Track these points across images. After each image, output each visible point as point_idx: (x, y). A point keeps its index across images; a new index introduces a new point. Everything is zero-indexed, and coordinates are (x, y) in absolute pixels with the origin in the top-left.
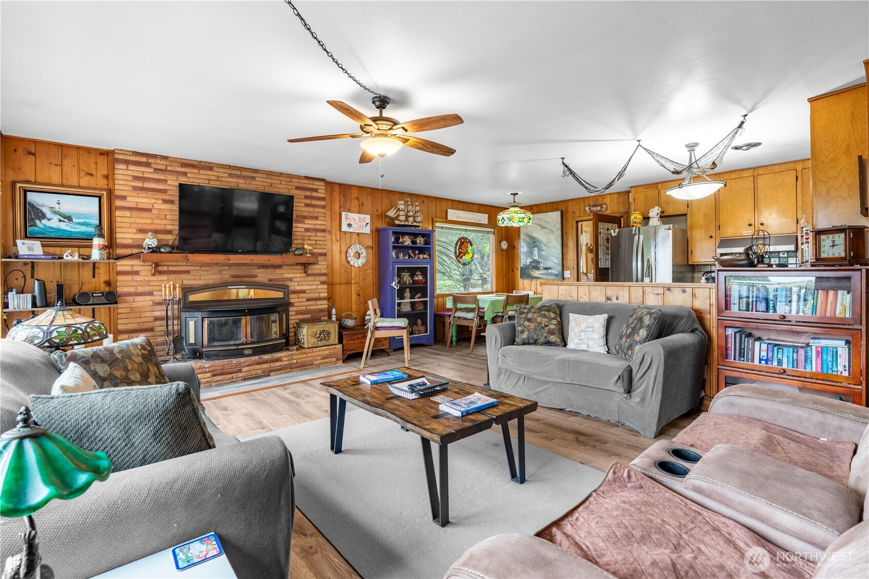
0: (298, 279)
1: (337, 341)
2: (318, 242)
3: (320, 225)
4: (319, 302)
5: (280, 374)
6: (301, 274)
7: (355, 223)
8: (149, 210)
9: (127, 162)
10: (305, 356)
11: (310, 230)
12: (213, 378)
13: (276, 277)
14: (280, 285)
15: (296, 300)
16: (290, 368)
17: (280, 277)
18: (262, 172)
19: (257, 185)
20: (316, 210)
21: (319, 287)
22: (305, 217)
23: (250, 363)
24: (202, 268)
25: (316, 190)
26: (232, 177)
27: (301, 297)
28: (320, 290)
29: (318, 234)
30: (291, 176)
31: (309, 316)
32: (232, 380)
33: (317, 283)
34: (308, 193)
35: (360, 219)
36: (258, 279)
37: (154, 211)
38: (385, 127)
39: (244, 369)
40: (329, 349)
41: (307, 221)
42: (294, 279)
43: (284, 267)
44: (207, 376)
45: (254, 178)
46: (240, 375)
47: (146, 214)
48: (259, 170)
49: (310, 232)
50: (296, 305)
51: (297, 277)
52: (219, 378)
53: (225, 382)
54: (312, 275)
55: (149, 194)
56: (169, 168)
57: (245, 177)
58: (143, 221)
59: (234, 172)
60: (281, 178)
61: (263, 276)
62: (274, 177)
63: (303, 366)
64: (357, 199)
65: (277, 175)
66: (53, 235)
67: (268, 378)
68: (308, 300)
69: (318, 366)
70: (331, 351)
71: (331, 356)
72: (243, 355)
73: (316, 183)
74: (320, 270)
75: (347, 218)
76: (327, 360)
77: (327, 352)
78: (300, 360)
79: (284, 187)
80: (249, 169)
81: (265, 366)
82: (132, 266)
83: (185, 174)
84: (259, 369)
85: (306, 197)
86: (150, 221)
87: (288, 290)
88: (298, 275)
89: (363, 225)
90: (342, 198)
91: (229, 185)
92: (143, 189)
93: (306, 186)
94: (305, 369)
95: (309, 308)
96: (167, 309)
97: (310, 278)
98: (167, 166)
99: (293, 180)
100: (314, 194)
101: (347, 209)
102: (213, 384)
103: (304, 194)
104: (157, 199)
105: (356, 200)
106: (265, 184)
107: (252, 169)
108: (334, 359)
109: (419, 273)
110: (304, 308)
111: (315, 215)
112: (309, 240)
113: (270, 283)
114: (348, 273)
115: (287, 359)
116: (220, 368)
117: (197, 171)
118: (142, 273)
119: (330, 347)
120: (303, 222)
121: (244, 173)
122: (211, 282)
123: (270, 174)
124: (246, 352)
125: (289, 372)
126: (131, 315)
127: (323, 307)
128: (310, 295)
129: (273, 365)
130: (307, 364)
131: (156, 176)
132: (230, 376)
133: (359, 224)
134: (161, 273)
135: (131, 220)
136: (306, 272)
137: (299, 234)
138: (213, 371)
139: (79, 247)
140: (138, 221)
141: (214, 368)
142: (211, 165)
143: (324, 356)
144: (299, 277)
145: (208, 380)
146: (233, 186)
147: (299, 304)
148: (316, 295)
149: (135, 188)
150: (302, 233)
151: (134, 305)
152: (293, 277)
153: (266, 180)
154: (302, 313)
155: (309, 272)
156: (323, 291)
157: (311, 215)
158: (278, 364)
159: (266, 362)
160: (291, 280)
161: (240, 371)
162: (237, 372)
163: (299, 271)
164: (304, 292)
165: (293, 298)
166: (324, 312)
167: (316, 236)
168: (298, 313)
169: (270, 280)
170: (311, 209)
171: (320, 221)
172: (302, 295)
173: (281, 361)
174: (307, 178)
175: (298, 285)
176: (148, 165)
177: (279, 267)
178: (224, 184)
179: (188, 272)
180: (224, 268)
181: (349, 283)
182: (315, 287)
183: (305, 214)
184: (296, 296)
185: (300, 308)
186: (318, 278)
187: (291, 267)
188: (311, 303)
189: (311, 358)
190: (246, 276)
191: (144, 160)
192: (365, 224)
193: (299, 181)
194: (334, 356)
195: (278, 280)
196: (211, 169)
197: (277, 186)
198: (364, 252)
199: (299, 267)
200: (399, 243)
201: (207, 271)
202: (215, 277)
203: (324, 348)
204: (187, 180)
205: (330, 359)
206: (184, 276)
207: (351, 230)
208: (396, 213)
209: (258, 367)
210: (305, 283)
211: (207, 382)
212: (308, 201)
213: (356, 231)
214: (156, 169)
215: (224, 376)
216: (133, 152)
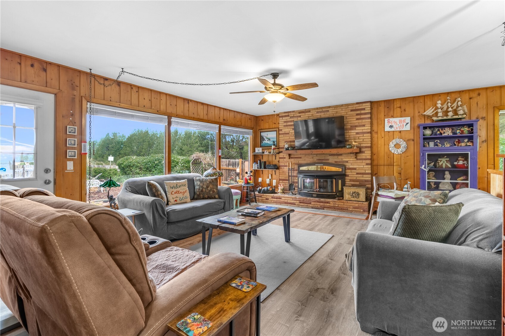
0: (351, 162)
1: (364, 200)
2: (364, 140)
3: (367, 129)
4: (364, 176)
5: (329, 210)
6: (353, 159)
7: (396, 124)
8: (288, 133)
9: (282, 117)
10: (343, 204)
11: (359, 133)
12: (300, 204)
13: (338, 160)
14: (341, 165)
15: (350, 173)
16: (334, 208)
17: (341, 160)
18: (332, 107)
19: (330, 114)
20: (364, 121)
21: (365, 166)
22: (356, 126)
23: (315, 201)
24: (306, 156)
25: (364, 109)
26: (319, 113)
27: (353, 172)
28: (365, 168)
29: (365, 135)
30: (347, 105)
31: (358, 183)
32: (307, 207)
33: (363, 164)
34: (358, 112)
35: (400, 122)
36: (330, 161)
37: (290, 134)
38: (277, 88)
39: (312, 203)
40: (358, 203)
41: (357, 128)
42: (349, 162)
43: (343, 155)
44: (298, 202)
45: (328, 111)
46: (311, 205)
47: (287, 135)
48: (331, 106)
49: (359, 134)
50: (350, 176)
51: (351, 161)
52: (302, 204)
53: (304, 207)
54: (360, 159)
55: (289, 127)
56: (295, 115)
57: (324, 112)
58: (287, 138)
59: (319, 110)
60: (342, 108)
61: (332, 160)
62: (339, 108)
63: (342, 209)
64: (400, 107)
65: (340, 106)
66: (266, 145)
67: (323, 210)
68: (357, 174)
69: (351, 212)
70: (360, 205)
71: (360, 208)
72: (312, 197)
73: (364, 105)
74: (366, 156)
75: (389, 122)
76: (357, 210)
77: (357, 205)
78: (340, 205)
79: (344, 112)
80: (326, 107)
81: (321, 204)
82: (283, 155)
83: (300, 116)
84: (319, 205)
85: (357, 115)
86: (288, 138)
87: (346, 168)
88: (351, 159)
89: (403, 125)
90: (386, 109)
91: (317, 117)
92: (287, 126)
93: (357, 108)
94: (343, 211)
95: (358, 178)
96: (289, 172)
97: (359, 161)
98: (294, 114)
99: (349, 107)
100: (363, 112)
101: (391, 116)
102: (300, 206)
103: (356, 113)
104: (291, 129)
105: (398, 109)
106: (334, 113)
107: (327, 107)
108: (362, 210)
109: (461, 159)
110: (355, 178)
111: (363, 124)
112: (359, 139)
113: (335, 163)
114: (391, 158)
115: (333, 203)
116: (302, 200)
117: (304, 114)
118: (286, 158)
119: (359, 202)
120: (355, 129)
121: (323, 110)
122: (309, 162)
123: (336, 107)
124: (314, 195)
125: (334, 210)
126: (283, 174)
127: (367, 179)
128: (359, 171)
129: (325, 204)
130: (344, 209)
131: (291, 120)
132: (306, 205)
133: (399, 124)
134: (292, 158)
135: (283, 138)
136: (356, 158)
137: (352, 136)
138: (300, 200)
139: (268, 149)
140: (285, 138)
141: (300, 199)
142: (310, 110)
143: (355, 207)
144: (352, 161)
145: (298, 204)
146: (319, 117)
147: (352, 176)
148: (363, 171)
149: (285, 126)
150: (354, 136)
151: (284, 170)
152: (348, 161)
153: (334, 110)
154: (353, 181)
155: (358, 157)
156: (367, 169)
157: (360, 124)
158: (328, 204)
159: (322, 202)
160: (347, 162)
161: (310, 203)
162: (309, 203)
163: (352, 157)
164: (355, 169)
165: (348, 172)
166: (369, 182)
167: (363, 136)
168: (351, 180)
169: (336, 162)
170: (360, 121)
171: (367, 127)
172: (354, 171)
173: (329, 203)
174: (358, 103)
175: (351, 165)
176: (288, 116)
177: (341, 155)
178: (315, 117)
179: (300, 158)
180: (314, 156)
181: (391, 165)
182: (362, 166)
183: (356, 124)
184: (350, 171)
185: (352, 178)
186: (364, 161)
187: (347, 155)
188: (360, 176)
189: (346, 206)
190: (324, 160)
191: (287, 114)
192: (405, 124)
193: (353, 106)
194: (362, 208)
195: (340, 162)
196: (309, 111)
197: (340, 112)
198: (403, 144)
199: (352, 155)
200: (437, 135)
201: (307, 157)
202: (311, 160)
203: (355, 202)
204: (301, 119)
205: (359, 210)
206: (299, 159)
207: (393, 129)
208: (433, 112)
209: (318, 203)
210: (356, 164)
211: (298, 205)
212: (359, 117)
213: (397, 130)
214: (291, 117)
215: (304, 204)
216: (284, 112)
